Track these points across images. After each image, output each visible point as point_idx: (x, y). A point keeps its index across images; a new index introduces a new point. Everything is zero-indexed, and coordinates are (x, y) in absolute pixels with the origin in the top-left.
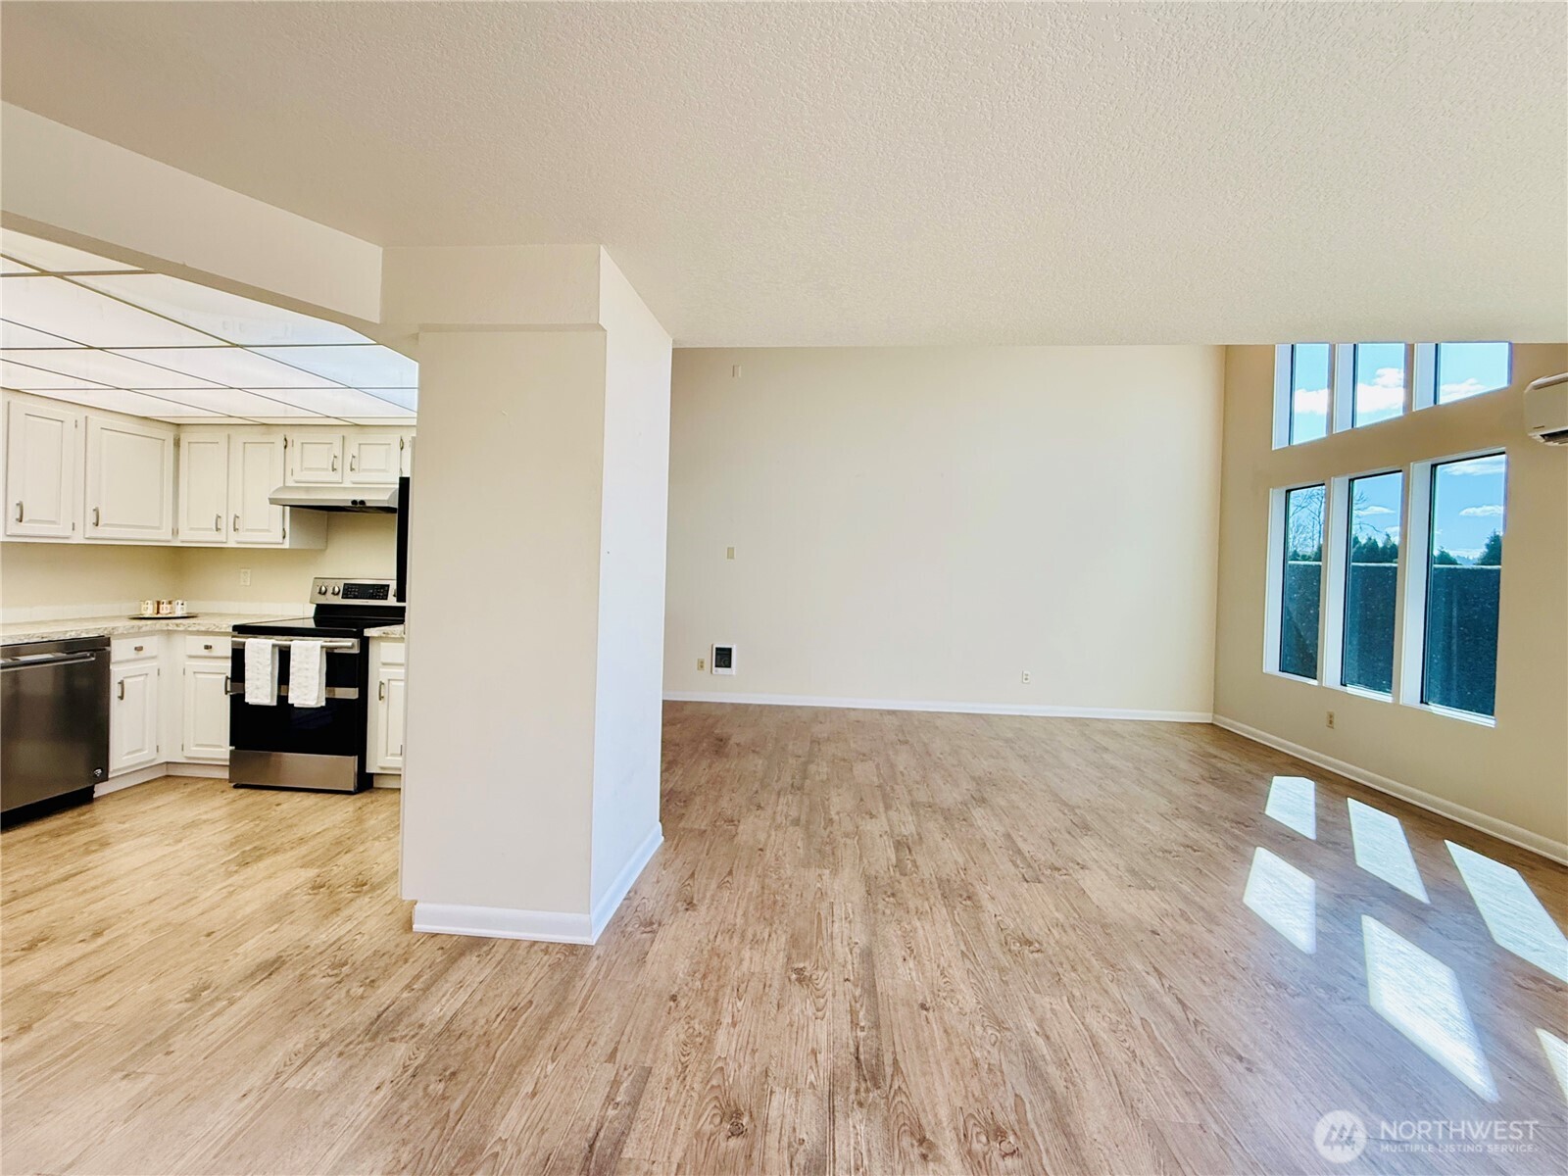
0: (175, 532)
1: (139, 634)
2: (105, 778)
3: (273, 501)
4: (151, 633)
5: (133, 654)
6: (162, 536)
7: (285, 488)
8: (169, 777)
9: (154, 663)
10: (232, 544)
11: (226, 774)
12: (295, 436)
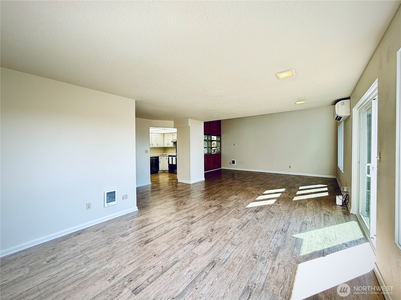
0: (164, 146)
1: (161, 156)
2: (159, 171)
3: (172, 142)
4: (162, 156)
5: (161, 158)
6: (163, 146)
7: (173, 140)
8: (164, 172)
9: (162, 159)
10: (169, 147)
11: (168, 172)
12: (174, 134)
